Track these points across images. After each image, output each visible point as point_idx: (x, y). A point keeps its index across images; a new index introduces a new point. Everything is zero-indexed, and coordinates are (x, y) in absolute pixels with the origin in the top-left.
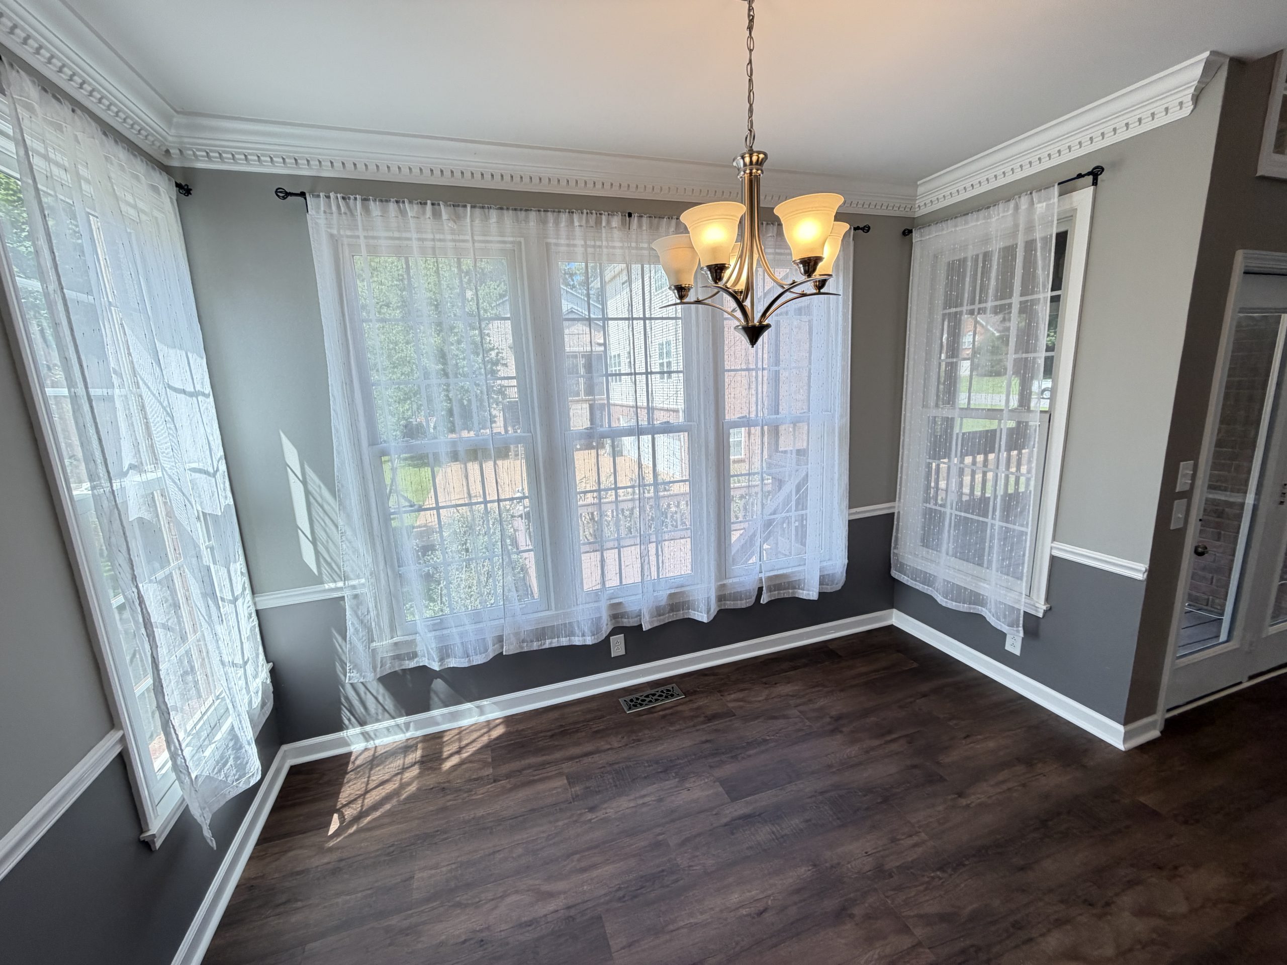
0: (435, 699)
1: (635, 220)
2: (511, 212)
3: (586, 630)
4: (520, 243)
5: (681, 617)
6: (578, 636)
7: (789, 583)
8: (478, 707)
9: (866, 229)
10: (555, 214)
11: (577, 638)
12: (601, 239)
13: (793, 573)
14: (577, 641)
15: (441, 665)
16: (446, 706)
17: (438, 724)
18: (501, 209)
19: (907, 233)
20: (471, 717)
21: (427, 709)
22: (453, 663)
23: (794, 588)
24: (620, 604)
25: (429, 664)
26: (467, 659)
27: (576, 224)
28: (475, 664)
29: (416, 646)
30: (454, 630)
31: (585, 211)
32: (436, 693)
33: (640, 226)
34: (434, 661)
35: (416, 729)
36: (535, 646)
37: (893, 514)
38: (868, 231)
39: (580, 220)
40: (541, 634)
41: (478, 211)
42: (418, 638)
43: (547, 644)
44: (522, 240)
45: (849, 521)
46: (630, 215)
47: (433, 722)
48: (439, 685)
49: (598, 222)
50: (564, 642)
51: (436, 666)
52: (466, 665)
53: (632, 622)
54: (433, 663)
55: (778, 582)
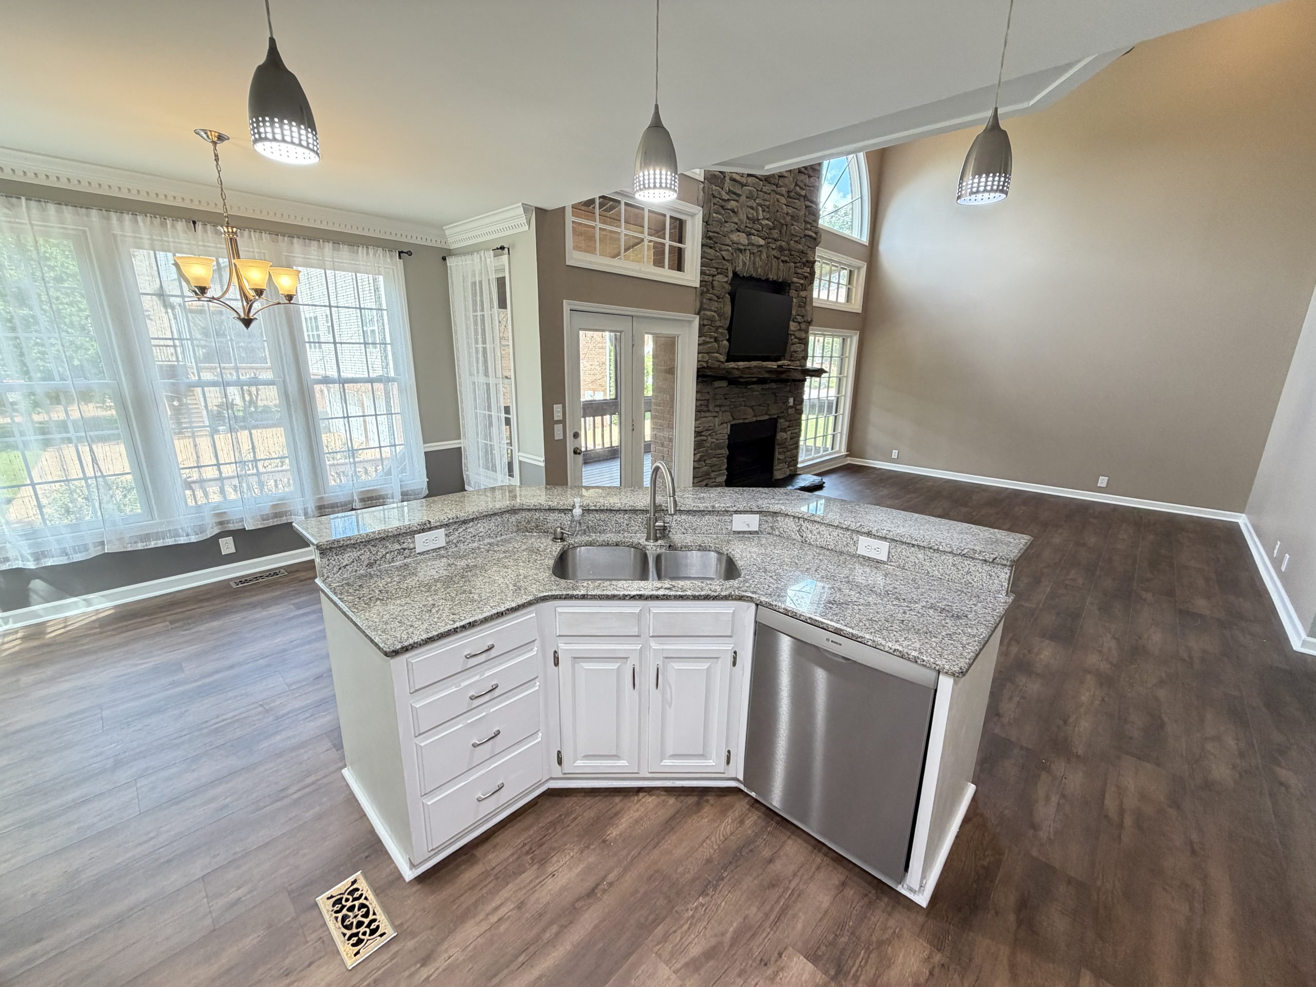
0: (34, 597)
1: (199, 226)
2: (70, 208)
3: (190, 531)
4: (84, 232)
5: (286, 522)
6: (183, 536)
7: (380, 496)
8: (85, 600)
9: (409, 253)
10: (118, 214)
11: (182, 538)
12: (167, 236)
13: (381, 488)
14: (183, 540)
15: (38, 564)
16: (47, 601)
17: (41, 617)
18: (60, 204)
19: (444, 259)
20: (79, 608)
21: (26, 603)
22: (50, 562)
23: (384, 498)
24: (225, 513)
25: (24, 565)
26: (66, 558)
27: (141, 224)
28: (75, 561)
29: (7, 552)
30: (50, 538)
31: (148, 215)
32: (35, 592)
33: (205, 231)
34: (29, 561)
35: (15, 623)
36: (140, 546)
37: (460, 448)
38: (411, 255)
39: (144, 222)
40: (146, 537)
41: (33, 204)
42: (8, 545)
43: (152, 544)
44: (86, 229)
45: (425, 453)
46: (194, 223)
47: (36, 615)
48: (37, 585)
49: (163, 225)
50: (170, 542)
51: (31, 565)
52: (66, 562)
53: (237, 526)
54: (28, 563)
55: (369, 495)
